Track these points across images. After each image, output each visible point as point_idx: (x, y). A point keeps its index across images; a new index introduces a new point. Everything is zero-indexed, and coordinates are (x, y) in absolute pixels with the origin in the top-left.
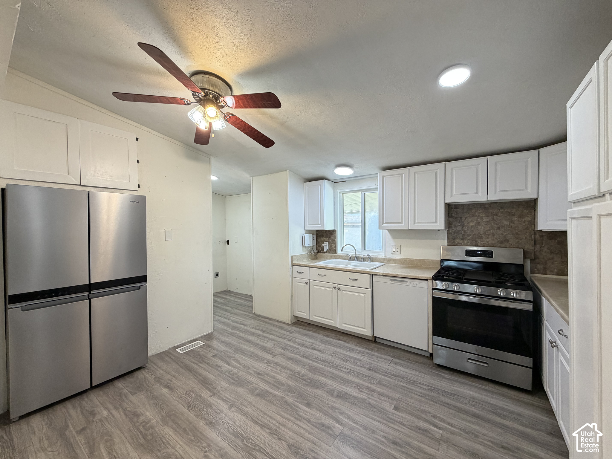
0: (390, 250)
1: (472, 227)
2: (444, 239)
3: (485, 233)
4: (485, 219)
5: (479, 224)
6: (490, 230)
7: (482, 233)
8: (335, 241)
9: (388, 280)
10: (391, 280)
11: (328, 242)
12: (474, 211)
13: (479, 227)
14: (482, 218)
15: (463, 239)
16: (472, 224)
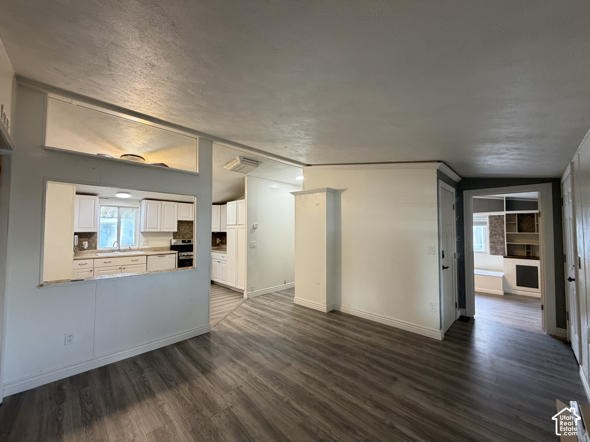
0: (142, 243)
1: (183, 231)
2: (171, 236)
3: (187, 233)
4: (188, 228)
5: (185, 229)
6: (189, 232)
7: (186, 233)
8: (95, 240)
9: (156, 257)
10: (158, 257)
11: (87, 242)
12: (183, 224)
13: (185, 231)
14: (186, 227)
15: (179, 236)
16: (183, 229)
